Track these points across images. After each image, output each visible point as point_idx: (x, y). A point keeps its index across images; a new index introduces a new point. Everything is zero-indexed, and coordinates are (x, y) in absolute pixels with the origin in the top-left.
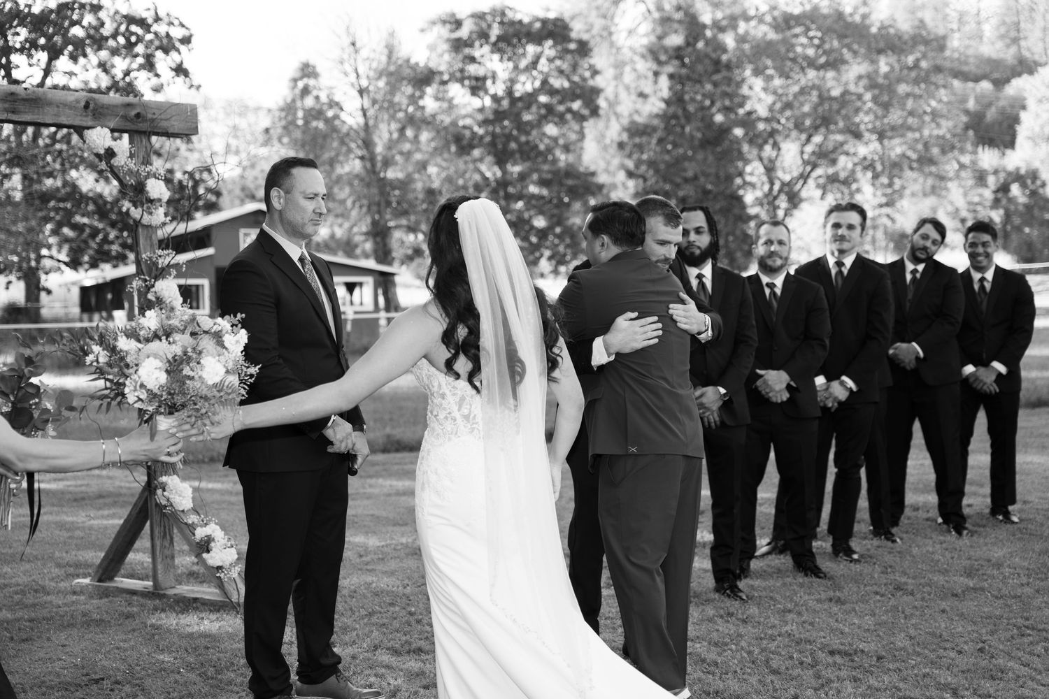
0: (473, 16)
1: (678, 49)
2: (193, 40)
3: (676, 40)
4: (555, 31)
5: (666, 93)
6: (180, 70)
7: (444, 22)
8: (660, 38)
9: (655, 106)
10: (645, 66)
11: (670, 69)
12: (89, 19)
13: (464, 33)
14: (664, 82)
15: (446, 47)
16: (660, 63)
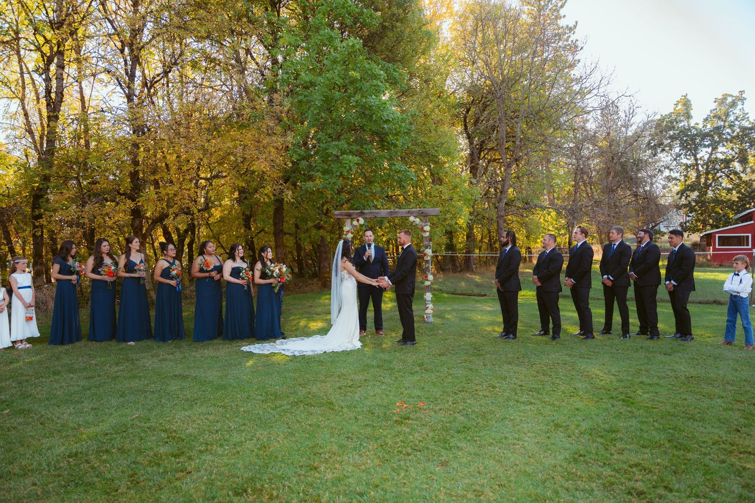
12: (728, 130)
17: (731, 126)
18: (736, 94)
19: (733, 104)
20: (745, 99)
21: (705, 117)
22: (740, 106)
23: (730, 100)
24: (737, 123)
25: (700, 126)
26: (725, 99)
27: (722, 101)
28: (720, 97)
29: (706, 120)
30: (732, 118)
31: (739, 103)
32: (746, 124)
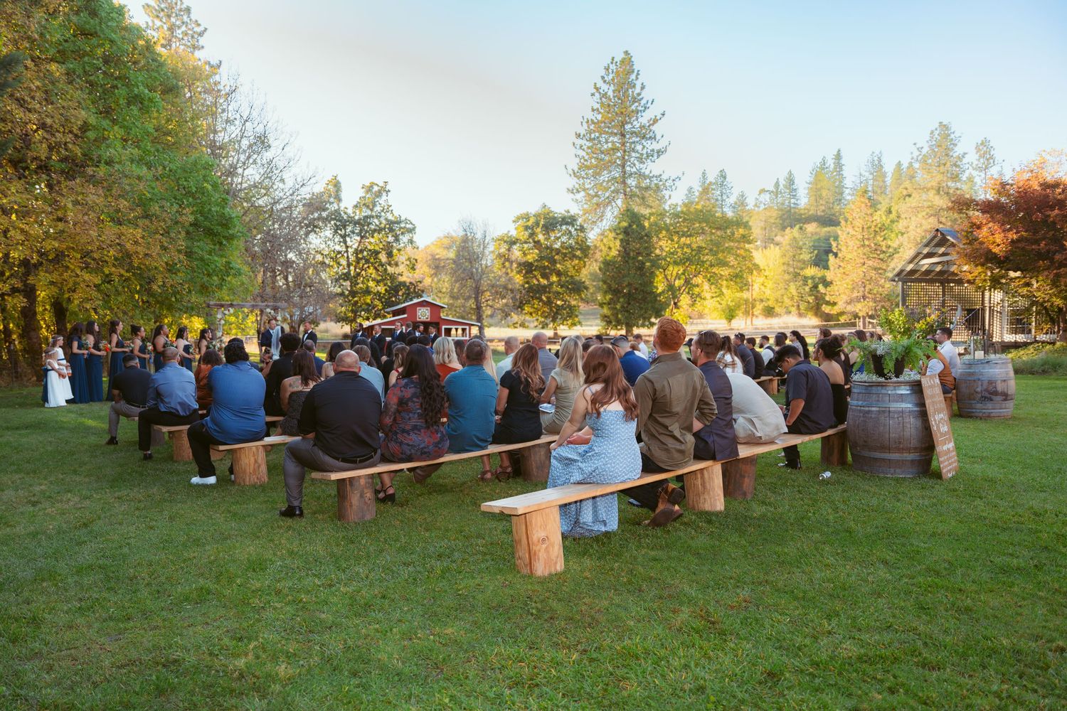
0: (534, 216)
1: (626, 228)
2: (416, 230)
3: (625, 224)
4: (569, 220)
5: (618, 247)
6: (411, 241)
7: (523, 218)
8: (619, 223)
9: (614, 253)
10: (612, 235)
11: (621, 237)
12: (376, 221)
13: (530, 224)
14: (618, 243)
15: (522, 229)
16: (617, 234)
17: (378, 217)
18: (381, 184)
19: (379, 194)
20: (389, 191)
21: (355, 203)
22: (384, 197)
23: (376, 188)
24: (383, 214)
25: (350, 211)
26: (372, 186)
27: (369, 189)
28: (369, 185)
29: (356, 206)
30: (378, 208)
31: (384, 194)
32: (390, 217)
